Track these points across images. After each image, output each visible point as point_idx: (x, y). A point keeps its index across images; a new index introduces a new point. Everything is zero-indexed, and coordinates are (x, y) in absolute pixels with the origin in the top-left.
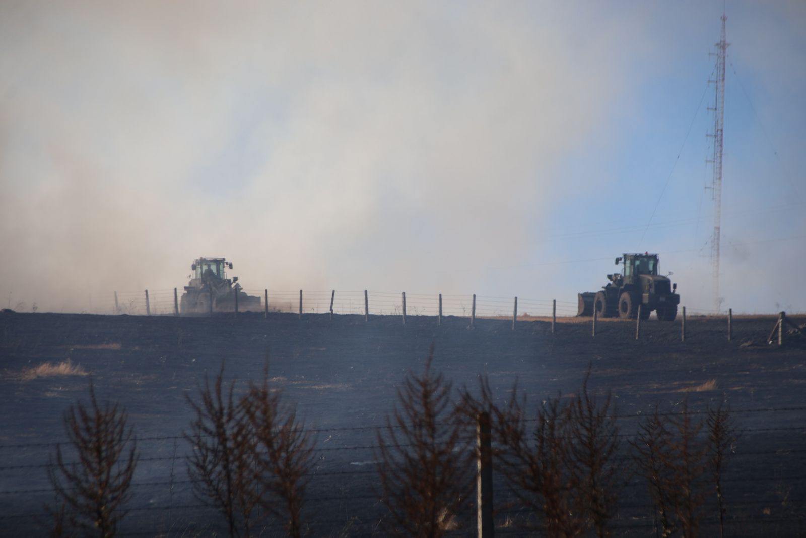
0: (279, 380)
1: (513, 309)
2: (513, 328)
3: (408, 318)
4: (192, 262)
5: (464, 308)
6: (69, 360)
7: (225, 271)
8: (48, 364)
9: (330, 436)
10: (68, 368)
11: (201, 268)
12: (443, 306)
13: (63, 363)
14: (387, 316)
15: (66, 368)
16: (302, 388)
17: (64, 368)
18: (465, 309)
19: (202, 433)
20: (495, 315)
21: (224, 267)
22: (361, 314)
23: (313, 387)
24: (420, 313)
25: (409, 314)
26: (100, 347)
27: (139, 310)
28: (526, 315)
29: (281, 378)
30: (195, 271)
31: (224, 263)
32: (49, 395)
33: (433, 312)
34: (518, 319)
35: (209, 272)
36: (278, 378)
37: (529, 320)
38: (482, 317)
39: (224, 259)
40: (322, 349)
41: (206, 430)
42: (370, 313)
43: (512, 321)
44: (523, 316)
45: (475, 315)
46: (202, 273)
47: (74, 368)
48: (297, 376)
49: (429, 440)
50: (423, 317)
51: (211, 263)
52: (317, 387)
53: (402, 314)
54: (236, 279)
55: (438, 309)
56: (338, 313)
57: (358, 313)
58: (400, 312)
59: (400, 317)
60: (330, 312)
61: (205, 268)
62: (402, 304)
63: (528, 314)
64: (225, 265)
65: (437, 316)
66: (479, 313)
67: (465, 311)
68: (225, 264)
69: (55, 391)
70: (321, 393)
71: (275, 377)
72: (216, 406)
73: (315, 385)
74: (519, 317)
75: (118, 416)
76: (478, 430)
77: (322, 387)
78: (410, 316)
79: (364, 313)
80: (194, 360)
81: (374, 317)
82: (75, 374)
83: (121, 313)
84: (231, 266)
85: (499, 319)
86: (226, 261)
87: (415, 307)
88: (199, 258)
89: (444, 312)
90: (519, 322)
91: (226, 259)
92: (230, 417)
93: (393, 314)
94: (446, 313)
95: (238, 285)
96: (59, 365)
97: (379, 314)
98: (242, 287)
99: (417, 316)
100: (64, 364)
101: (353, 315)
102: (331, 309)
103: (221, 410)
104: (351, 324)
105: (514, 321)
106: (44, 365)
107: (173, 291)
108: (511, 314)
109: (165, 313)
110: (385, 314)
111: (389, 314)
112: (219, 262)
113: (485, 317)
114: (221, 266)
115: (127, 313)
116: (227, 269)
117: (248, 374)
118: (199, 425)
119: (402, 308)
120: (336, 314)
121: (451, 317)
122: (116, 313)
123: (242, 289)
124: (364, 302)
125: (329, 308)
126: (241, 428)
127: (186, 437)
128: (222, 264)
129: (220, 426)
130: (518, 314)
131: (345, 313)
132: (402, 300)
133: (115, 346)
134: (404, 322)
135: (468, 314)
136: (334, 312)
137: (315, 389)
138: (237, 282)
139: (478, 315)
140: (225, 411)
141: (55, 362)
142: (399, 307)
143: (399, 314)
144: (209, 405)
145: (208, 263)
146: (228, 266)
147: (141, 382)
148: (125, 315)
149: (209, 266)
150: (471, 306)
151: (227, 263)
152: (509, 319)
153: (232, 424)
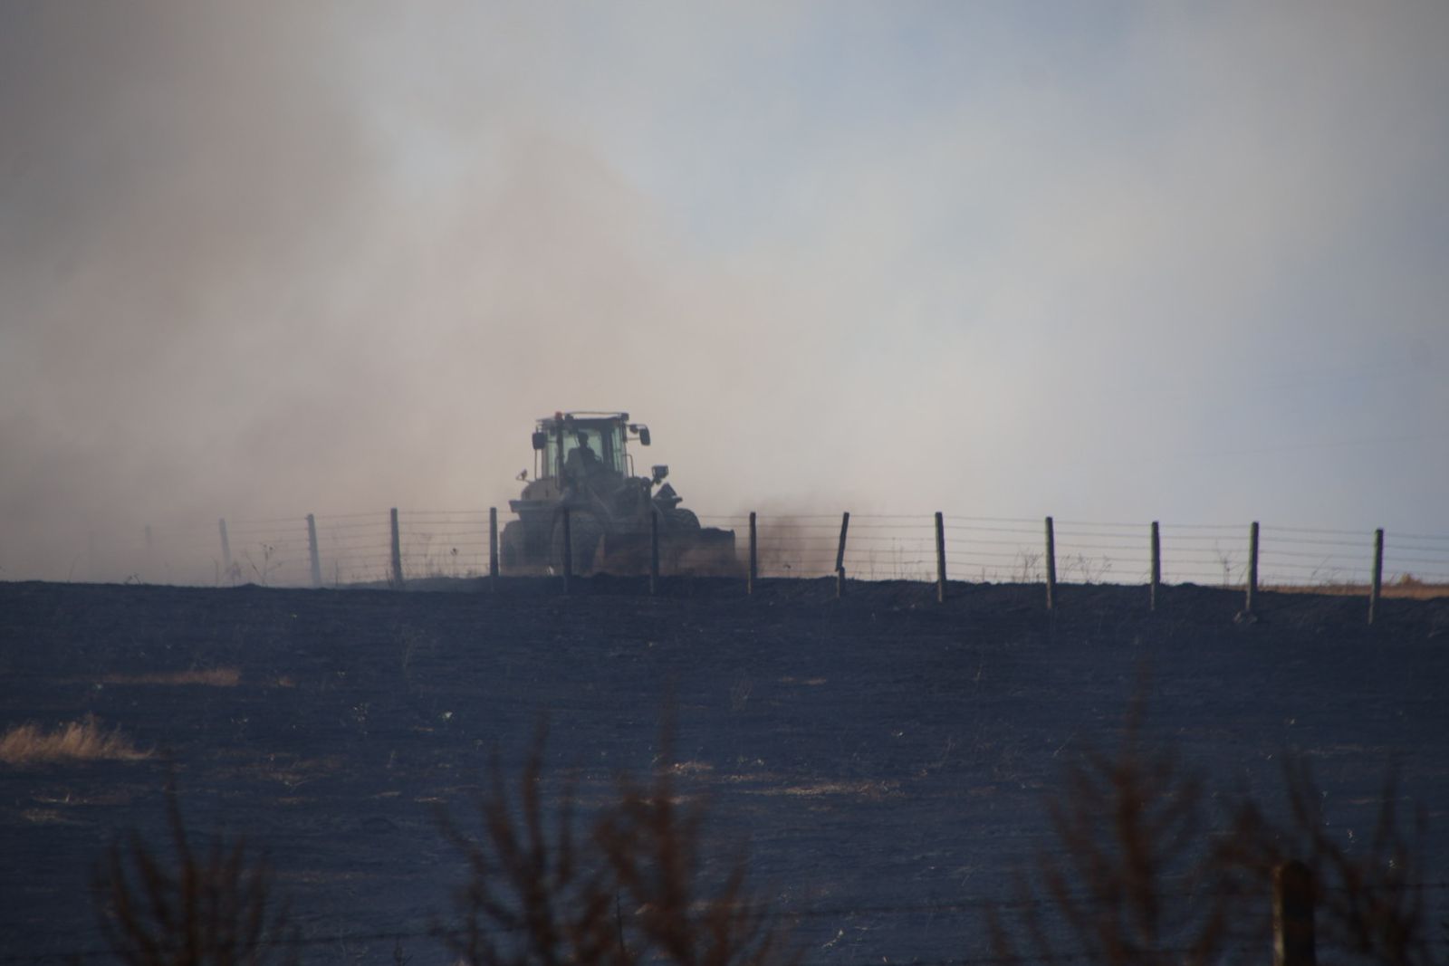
0: (691, 772)
1: (1371, 564)
2: (1370, 620)
3: (1057, 590)
4: (532, 428)
5: (1225, 562)
6: (90, 716)
7: (628, 451)
8: (31, 729)
9: (841, 933)
10: (88, 741)
11: (560, 443)
12: (1163, 556)
13: (74, 724)
14: (999, 585)
15: (82, 741)
16: (757, 792)
17: (75, 741)
18: (1230, 566)
19: (484, 920)
20: (1316, 583)
21: (624, 439)
22: (924, 579)
23: (789, 791)
24: (1098, 578)
25: (1064, 581)
26: (179, 679)
27: (290, 571)
28: (1409, 582)
29: (698, 767)
30: (539, 452)
31: (623, 427)
32: (32, 817)
33: (1134, 572)
34: (1383, 593)
35: (584, 452)
36: (689, 764)
37: (1419, 594)
38: (1277, 587)
39: (625, 416)
40: (812, 682)
41: (495, 911)
42: (949, 577)
43: (1368, 598)
44: (1398, 586)
45: (1259, 582)
46: (560, 456)
47: (105, 740)
48: (741, 759)
49: (1140, 940)
50: (1105, 587)
51: (587, 431)
52: (798, 791)
53: (1044, 580)
54: (661, 472)
55: (1149, 566)
56: (858, 577)
57: (917, 578)
58: (1038, 574)
59: (1038, 587)
60: (836, 574)
61: (571, 443)
62: (1043, 550)
63: (1416, 577)
64: (629, 434)
65: (1146, 586)
66: (1270, 576)
67: (1228, 570)
68: (628, 430)
69: (50, 806)
70: (812, 808)
71: (679, 762)
72: (525, 843)
73: (793, 785)
74: (1388, 587)
75: (245, 875)
76: (1277, 909)
77: (817, 790)
78: (1067, 586)
79: (935, 578)
80: (448, 715)
81: (962, 587)
82: (107, 757)
83: (239, 581)
84: (645, 438)
85: (1329, 593)
86: (630, 422)
87: (1081, 559)
88: (551, 415)
89: (1167, 574)
90: (1389, 602)
91: (630, 417)
92: (565, 873)
93: (1019, 581)
94: (1171, 576)
95: (667, 490)
96: (63, 731)
97: (979, 580)
98: (679, 495)
99: (1088, 586)
100: (76, 728)
101: (903, 584)
102: (840, 568)
103: (539, 853)
104: (896, 609)
105: (1372, 598)
106: (21, 731)
107: (388, 517)
108: (1364, 577)
109: (363, 580)
110: (994, 581)
111: (1006, 580)
112: (612, 427)
113: (1284, 587)
114: (616, 438)
115: (257, 581)
116: (633, 445)
117: (603, 754)
118: (477, 898)
119: (1043, 561)
120: (852, 581)
121: (1188, 587)
122: (225, 581)
123: (680, 500)
124: (933, 545)
125: (834, 565)
126: (597, 903)
127: (436, 932)
128: (617, 431)
129: (535, 898)
130: (1385, 578)
131: (880, 578)
132: (1043, 538)
133: (224, 677)
134: (1049, 604)
135: (1238, 578)
136: (848, 575)
137: (795, 795)
138: (664, 481)
139: (1265, 583)
140: (552, 859)
141: (50, 723)
142: (1035, 558)
143: (1035, 581)
144: (505, 838)
145: (581, 431)
146: (638, 435)
147: (298, 778)
148: (250, 589)
149: (583, 439)
150: (1246, 557)
151: (633, 428)
152: (1362, 593)
153: (570, 894)
